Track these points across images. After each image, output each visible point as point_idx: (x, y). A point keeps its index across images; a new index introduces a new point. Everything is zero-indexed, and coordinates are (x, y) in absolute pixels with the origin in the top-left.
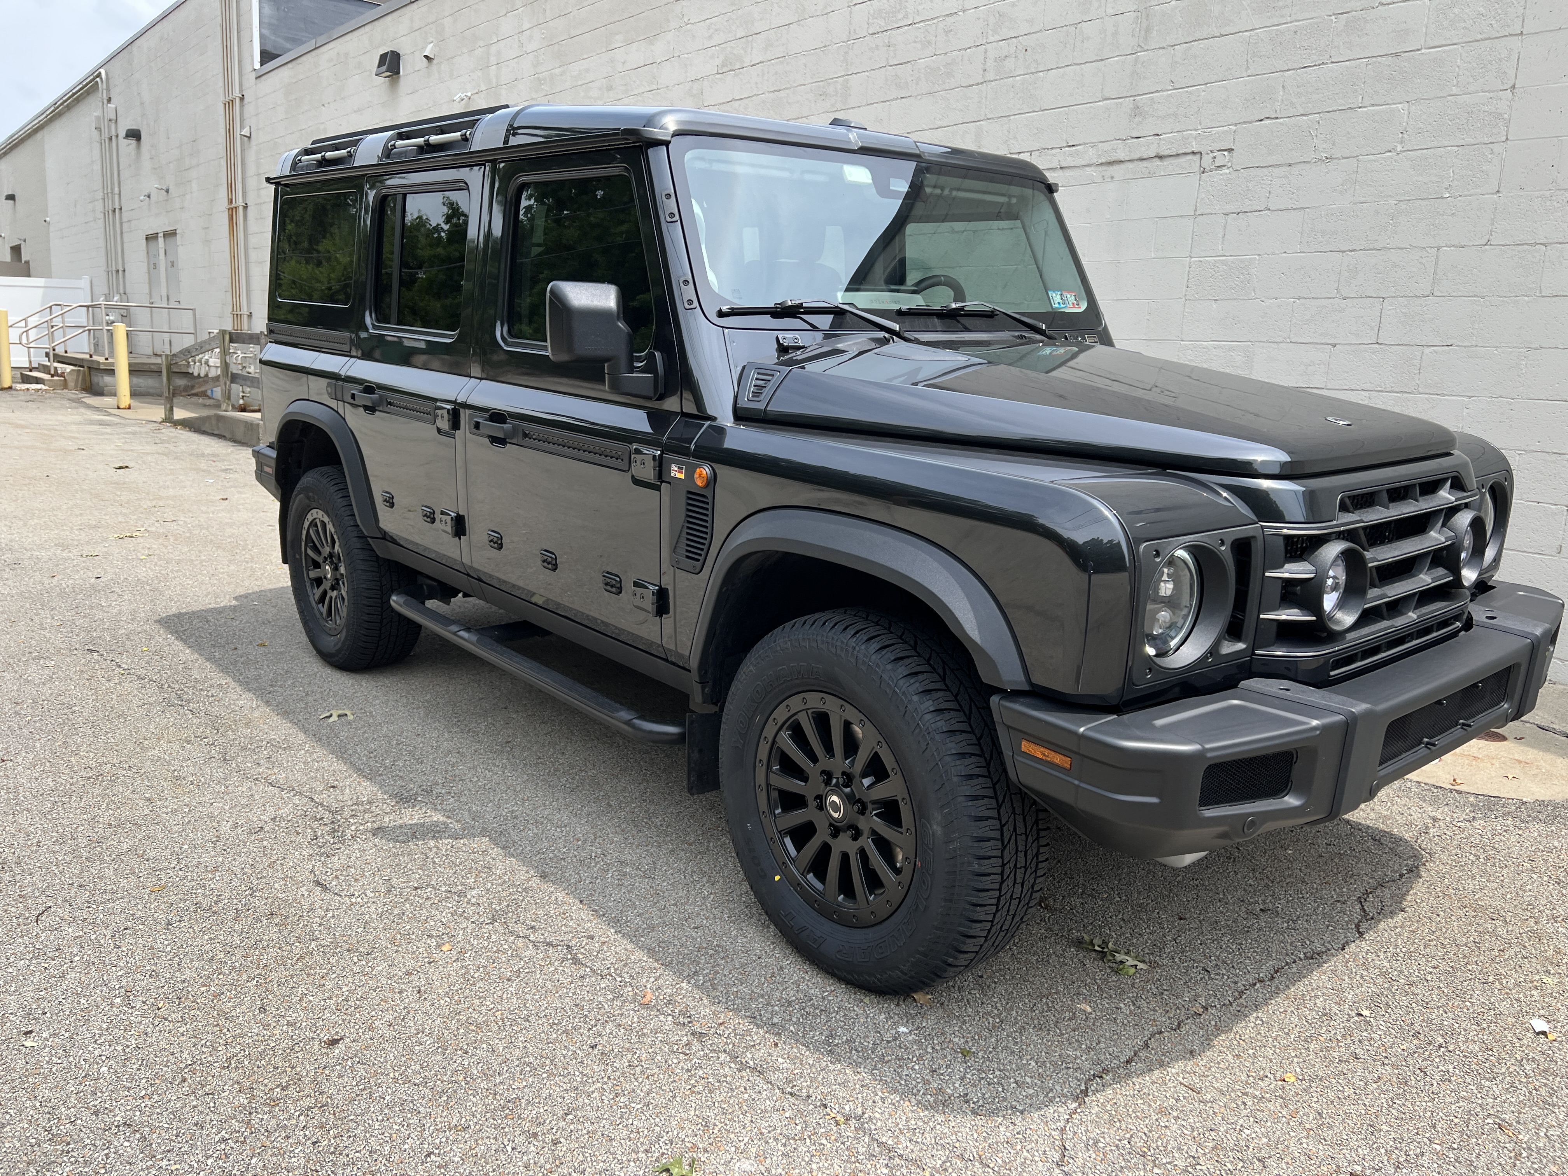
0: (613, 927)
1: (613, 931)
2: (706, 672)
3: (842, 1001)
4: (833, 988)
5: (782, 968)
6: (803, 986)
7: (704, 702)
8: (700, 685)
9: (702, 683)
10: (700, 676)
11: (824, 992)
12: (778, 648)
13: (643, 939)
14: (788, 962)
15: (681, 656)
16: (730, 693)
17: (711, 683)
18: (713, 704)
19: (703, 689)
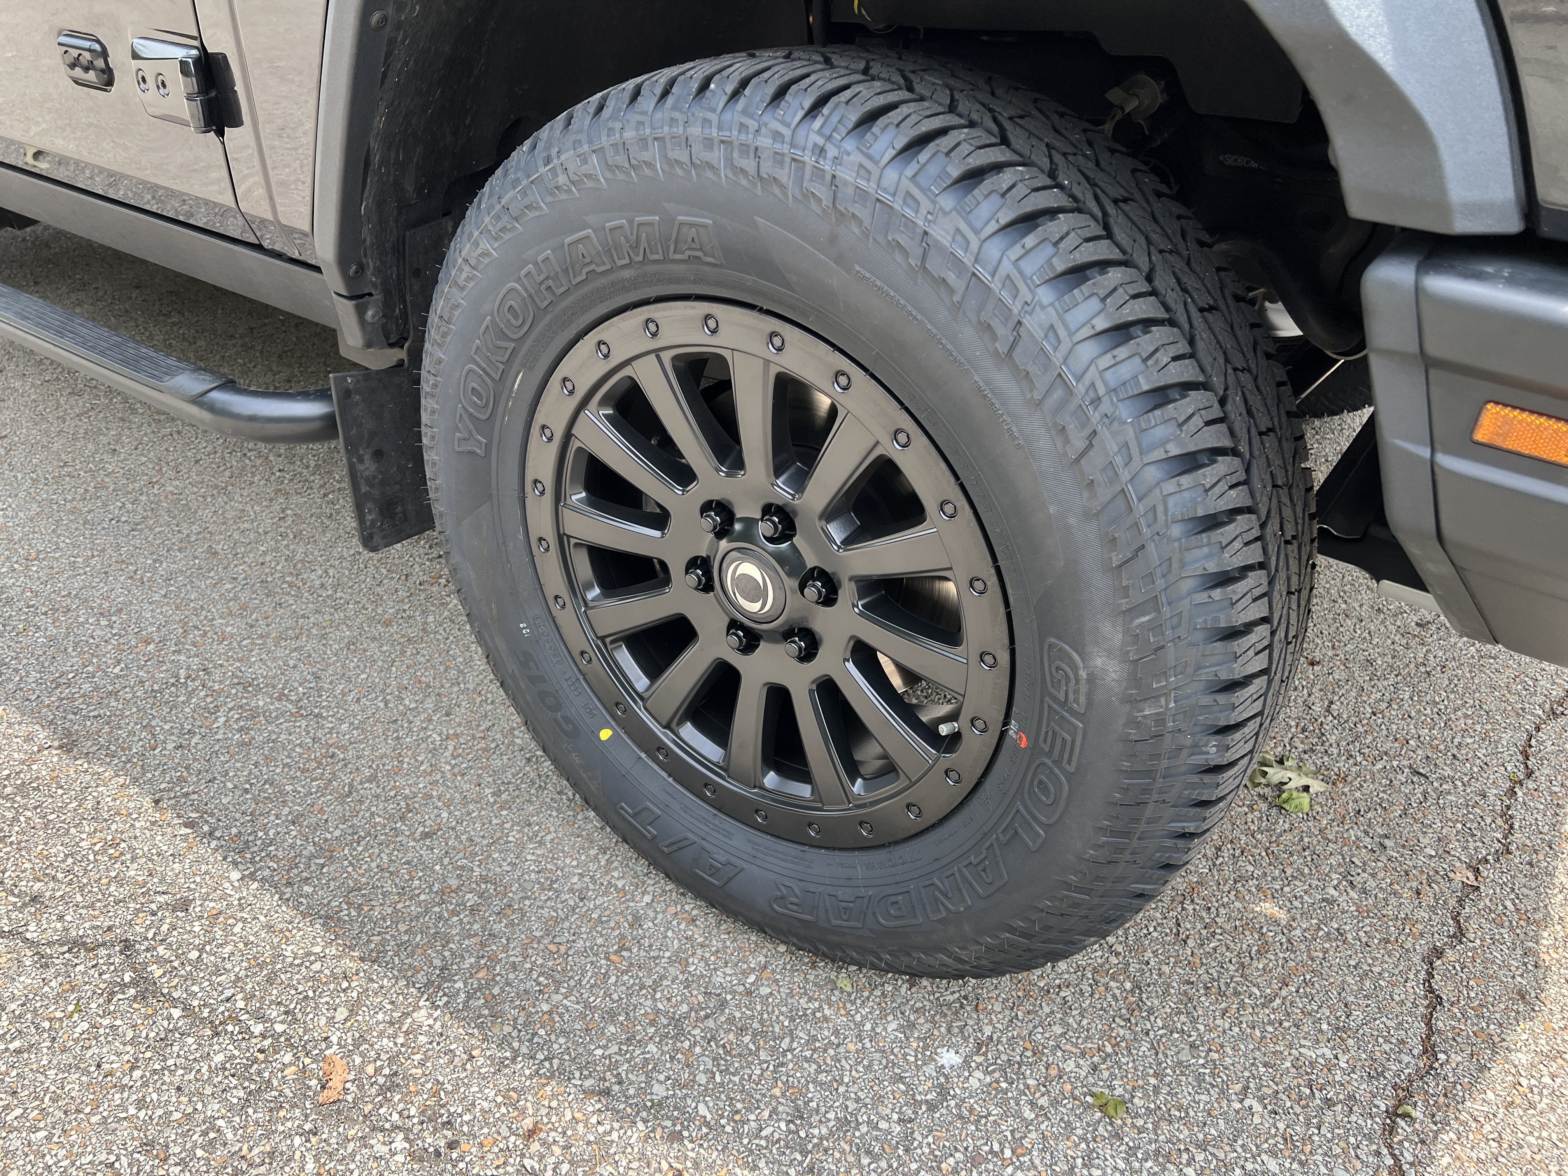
0: (235, 864)
1: (235, 875)
2: (361, 268)
3: (791, 995)
4: (762, 959)
5: (636, 921)
6: (696, 966)
7: (369, 345)
8: (350, 304)
9: (357, 297)
10: (348, 280)
11: (745, 973)
12: (562, 179)
13: (307, 889)
14: (647, 899)
15: (289, 231)
16: (433, 318)
17: (378, 296)
18: (392, 345)
19: (361, 311)
